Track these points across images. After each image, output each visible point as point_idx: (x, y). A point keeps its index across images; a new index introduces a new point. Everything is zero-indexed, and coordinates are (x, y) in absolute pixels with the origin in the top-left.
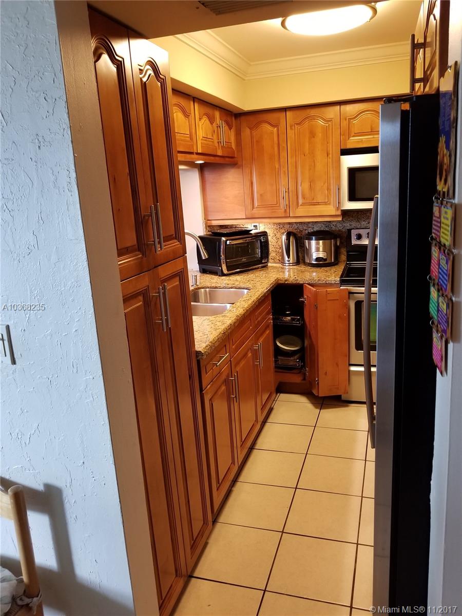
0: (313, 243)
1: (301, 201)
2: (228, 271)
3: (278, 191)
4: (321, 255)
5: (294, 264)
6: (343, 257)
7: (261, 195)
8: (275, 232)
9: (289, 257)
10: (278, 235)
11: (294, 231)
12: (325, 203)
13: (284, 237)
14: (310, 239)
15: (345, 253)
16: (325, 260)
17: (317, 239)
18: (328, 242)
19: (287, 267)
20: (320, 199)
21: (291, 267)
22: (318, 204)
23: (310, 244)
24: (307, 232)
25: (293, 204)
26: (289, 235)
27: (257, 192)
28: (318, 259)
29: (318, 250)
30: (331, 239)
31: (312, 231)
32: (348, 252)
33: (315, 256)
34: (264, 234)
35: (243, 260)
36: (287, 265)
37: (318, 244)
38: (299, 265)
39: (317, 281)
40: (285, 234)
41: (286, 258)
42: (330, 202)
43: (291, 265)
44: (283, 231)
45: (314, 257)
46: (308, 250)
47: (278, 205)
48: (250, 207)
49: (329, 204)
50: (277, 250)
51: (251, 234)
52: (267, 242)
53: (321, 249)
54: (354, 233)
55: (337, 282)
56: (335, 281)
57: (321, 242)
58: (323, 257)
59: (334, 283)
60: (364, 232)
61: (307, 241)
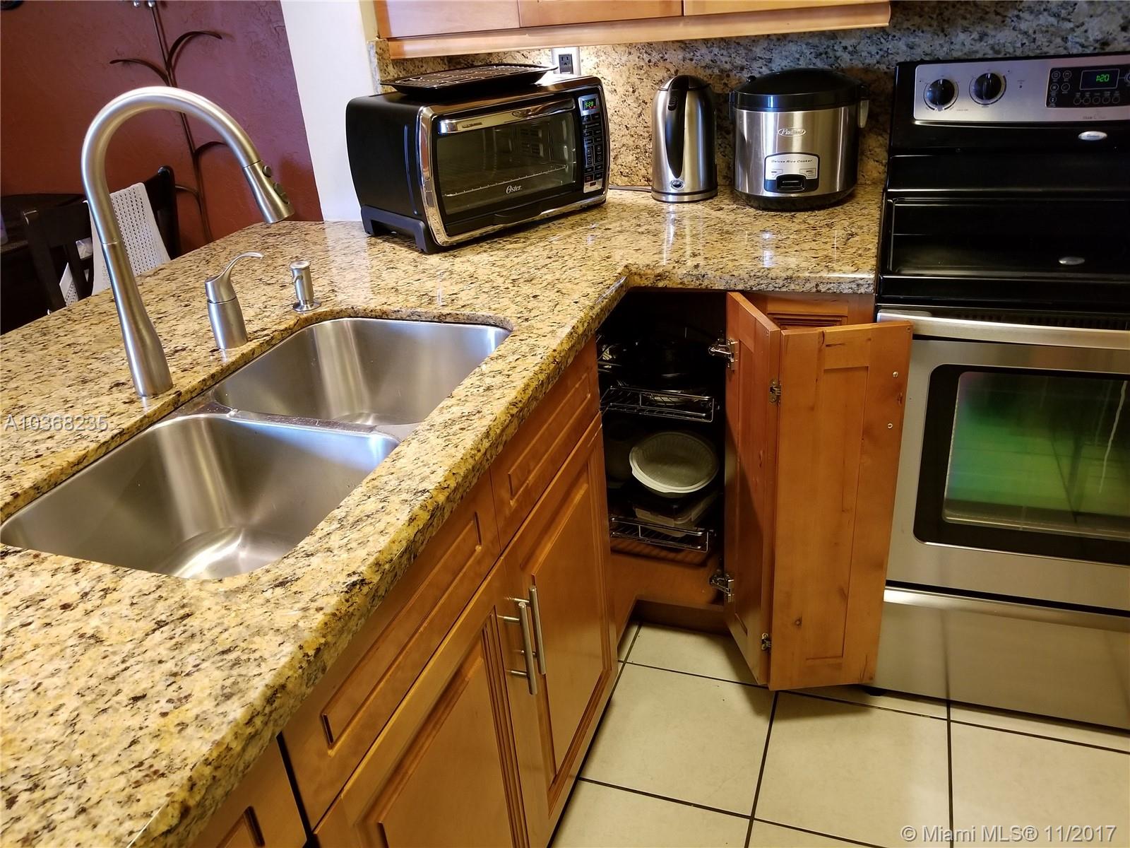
0: (769, 119)
2: (450, 235)
4: (797, 166)
5: (696, 197)
6: (874, 169)
8: (634, 79)
9: (678, 171)
10: (644, 92)
11: (702, 74)
13: (663, 98)
14: (756, 106)
15: (883, 155)
16: (813, 184)
17: (786, 106)
18: (823, 115)
19: (672, 208)
21: (687, 207)
23: (755, 125)
24: (745, 75)
26: (681, 87)
28: (783, 182)
29: (784, 147)
30: (836, 105)
31: (765, 71)
32: (892, 151)
33: (772, 168)
34: (592, 86)
35: (510, 189)
36: (671, 198)
37: (786, 124)
38: (715, 201)
39: (781, 282)
40: (667, 86)
41: (670, 176)
43: (686, 198)
44: (660, 74)
45: (771, 176)
46: (750, 145)
50: (641, 143)
51: (541, 88)
52: (600, 118)
53: (797, 145)
54: (925, 77)
55: (862, 290)
56: (854, 286)
57: (798, 116)
58: (803, 173)
59: (851, 291)
60: (963, 75)
61: (745, 112)
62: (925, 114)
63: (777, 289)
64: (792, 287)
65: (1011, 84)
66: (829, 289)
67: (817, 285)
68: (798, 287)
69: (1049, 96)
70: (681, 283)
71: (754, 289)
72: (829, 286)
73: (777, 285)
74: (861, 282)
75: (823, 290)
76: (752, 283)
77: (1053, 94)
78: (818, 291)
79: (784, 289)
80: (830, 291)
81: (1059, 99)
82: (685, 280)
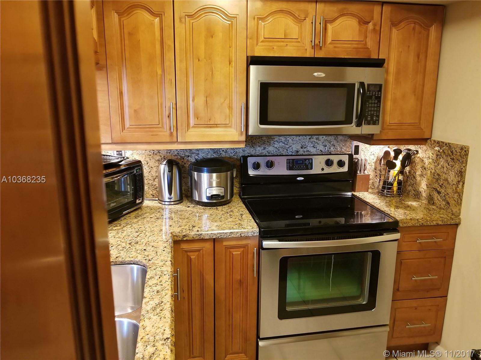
0: (205, 176)
1: (192, 122)
3: (160, 106)
4: (215, 191)
7: (135, 111)
9: (171, 193)
12: (226, 126)
13: (163, 167)
14: (200, 171)
16: (223, 197)
17: (211, 172)
20: (219, 120)
21: (173, 206)
22: (216, 126)
23: (200, 177)
25: (182, 125)
26: (170, 164)
27: (130, 107)
28: (212, 197)
29: (210, 185)
32: (241, 184)
33: (206, 192)
35: (112, 205)
37: (211, 178)
38: (184, 204)
40: (165, 163)
41: (167, 195)
42: (232, 124)
45: (206, 194)
46: (200, 184)
47: (160, 126)
48: (118, 127)
49: (231, 127)
52: (141, 175)
53: (214, 184)
54: (251, 161)
55: (255, 235)
56: (253, 233)
57: (214, 175)
58: (220, 193)
59: (252, 235)
60: (262, 161)
61: (196, 173)
62: (252, 172)
63: (227, 237)
64: (232, 235)
65: (276, 163)
66: (245, 235)
67: (241, 234)
68: (234, 235)
69: (287, 167)
70: (193, 238)
71: (219, 237)
72: (245, 234)
73: (227, 235)
74: (255, 232)
75: (243, 236)
76: (218, 235)
77: (288, 166)
78: (241, 236)
79: (230, 237)
80: (245, 236)
81: (290, 168)
82: (194, 237)
